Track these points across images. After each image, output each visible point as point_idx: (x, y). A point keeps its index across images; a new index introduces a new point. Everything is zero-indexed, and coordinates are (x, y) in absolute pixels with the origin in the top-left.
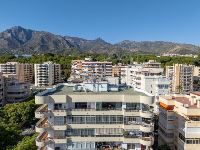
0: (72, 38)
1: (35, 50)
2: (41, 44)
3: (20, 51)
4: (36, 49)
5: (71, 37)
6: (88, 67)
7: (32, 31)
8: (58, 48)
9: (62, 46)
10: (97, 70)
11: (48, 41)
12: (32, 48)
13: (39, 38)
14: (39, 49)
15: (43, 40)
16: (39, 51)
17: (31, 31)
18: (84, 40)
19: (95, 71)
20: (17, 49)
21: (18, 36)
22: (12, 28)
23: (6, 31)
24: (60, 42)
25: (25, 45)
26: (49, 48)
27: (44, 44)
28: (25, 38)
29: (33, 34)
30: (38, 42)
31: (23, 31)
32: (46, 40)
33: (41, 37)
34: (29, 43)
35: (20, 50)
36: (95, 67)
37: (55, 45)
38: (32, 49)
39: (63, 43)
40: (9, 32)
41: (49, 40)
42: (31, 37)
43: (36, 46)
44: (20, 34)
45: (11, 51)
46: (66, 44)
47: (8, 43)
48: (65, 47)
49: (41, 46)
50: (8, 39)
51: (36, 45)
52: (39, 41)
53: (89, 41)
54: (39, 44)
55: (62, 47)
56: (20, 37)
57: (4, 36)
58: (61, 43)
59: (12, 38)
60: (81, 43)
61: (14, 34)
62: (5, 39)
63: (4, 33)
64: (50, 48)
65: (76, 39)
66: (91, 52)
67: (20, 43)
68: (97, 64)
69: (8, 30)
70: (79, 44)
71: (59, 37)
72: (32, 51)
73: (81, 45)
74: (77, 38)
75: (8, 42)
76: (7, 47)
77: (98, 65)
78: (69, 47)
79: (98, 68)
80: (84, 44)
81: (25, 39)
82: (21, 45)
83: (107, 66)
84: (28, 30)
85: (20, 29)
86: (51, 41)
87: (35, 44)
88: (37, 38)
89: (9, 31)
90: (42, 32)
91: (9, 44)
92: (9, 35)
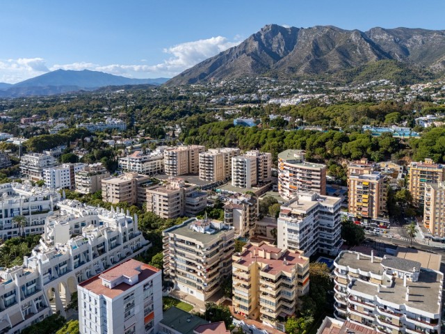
0: (389, 32)
1: (298, 74)
2: (312, 58)
3: (269, 79)
4: (301, 72)
5: (386, 28)
6: (290, 171)
7: (298, 29)
8: (348, 65)
9: (359, 57)
10: (300, 177)
11: (328, 48)
12: (293, 70)
13: (310, 45)
14: (306, 71)
15: (316, 49)
16: (306, 74)
17: (295, 31)
18: (423, 32)
19: (298, 178)
20: (266, 75)
21: (271, 45)
22: (262, 29)
23: (250, 38)
24: (355, 47)
25: (282, 64)
26: (328, 67)
27: (319, 56)
28: (282, 48)
29: (299, 36)
30: (306, 54)
31: (280, 33)
32: (323, 48)
33: (313, 42)
34: (289, 59)
35: (271, 76)
36: (297, 173)
37: (342, 56)
38: (294, 72)
39: (361, 50)
40: (255, 40)
41: (330, 46)
42: (294, 43)
43: (301, 64)
44: (275, 39)
45: (255, 79)
46: (370, 52)
47: (252, 63)
48: (366, 60)
49: (312, 63)
50: (254, 55)
51: (302, 61)
52: (308, 52)
53: (438, 32)
54: (308, 58)
55: (358, 60)
56: (275, 46)
57: (247, 49)
58: (358, 50)
59: (261, 51)
60: (415, 41)
61: (264, 42)
62: (248, 55)
63: (248, 41)
64: (331, 65)
65: (400, 33)
66: (436, 66)
67: (274, 58)
68: (301, 169)
69: (254, 35)
70: (408, 45)
71: (353, 37)
72: (293, 75)
73: (412, 46)
74: (403, 29)
75: (252, 60)
76: (250, 71)
77: (301, 171)
78: (375, 57)
79: (301, 175)
80: (423, 43)
81: (283, 50)
82: (274, 63)
83: (313, 173)
84: (291, 28)
85: (276, 29)
86: (333, 47)
87: (301, 58)
88: (306, 45)
89: (256, 37)
90: (318, 27)
91: (253, 65)
92: (256, 44)
